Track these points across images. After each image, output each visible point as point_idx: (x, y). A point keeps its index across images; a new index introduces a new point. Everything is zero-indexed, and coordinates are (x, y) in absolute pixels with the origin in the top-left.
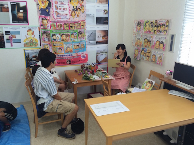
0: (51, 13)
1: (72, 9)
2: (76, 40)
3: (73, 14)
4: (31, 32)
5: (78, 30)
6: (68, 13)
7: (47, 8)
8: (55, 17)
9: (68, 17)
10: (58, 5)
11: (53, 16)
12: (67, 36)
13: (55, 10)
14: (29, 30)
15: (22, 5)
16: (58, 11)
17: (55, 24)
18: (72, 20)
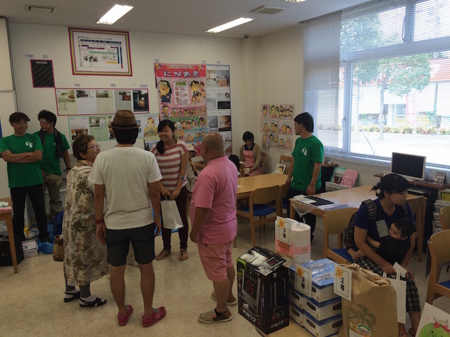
0: (171, 100)
1: (192, 94)
2: (198, 128)
3: (194, 99)
4: (152, 120)
5: (200, 117)
6: (189, 99)
7: (168, 94)
8: (176, 103)
9: (189, 102)
10: (179, 91)
11: (174, 103)
12: (187, 123)
13: (175, 96)
14: (150, 118)
15: (144, 92)
16: (179, 97)
17: (176, 111)
18: (193, 106)
